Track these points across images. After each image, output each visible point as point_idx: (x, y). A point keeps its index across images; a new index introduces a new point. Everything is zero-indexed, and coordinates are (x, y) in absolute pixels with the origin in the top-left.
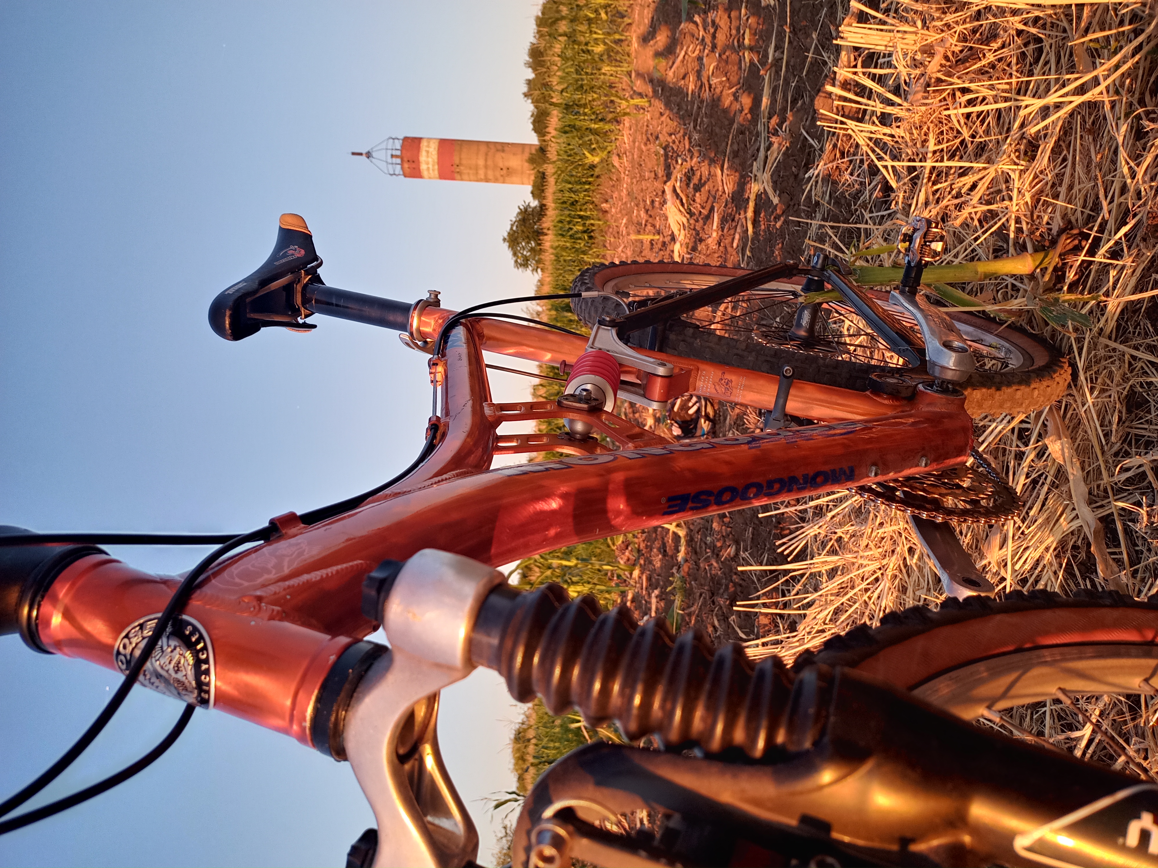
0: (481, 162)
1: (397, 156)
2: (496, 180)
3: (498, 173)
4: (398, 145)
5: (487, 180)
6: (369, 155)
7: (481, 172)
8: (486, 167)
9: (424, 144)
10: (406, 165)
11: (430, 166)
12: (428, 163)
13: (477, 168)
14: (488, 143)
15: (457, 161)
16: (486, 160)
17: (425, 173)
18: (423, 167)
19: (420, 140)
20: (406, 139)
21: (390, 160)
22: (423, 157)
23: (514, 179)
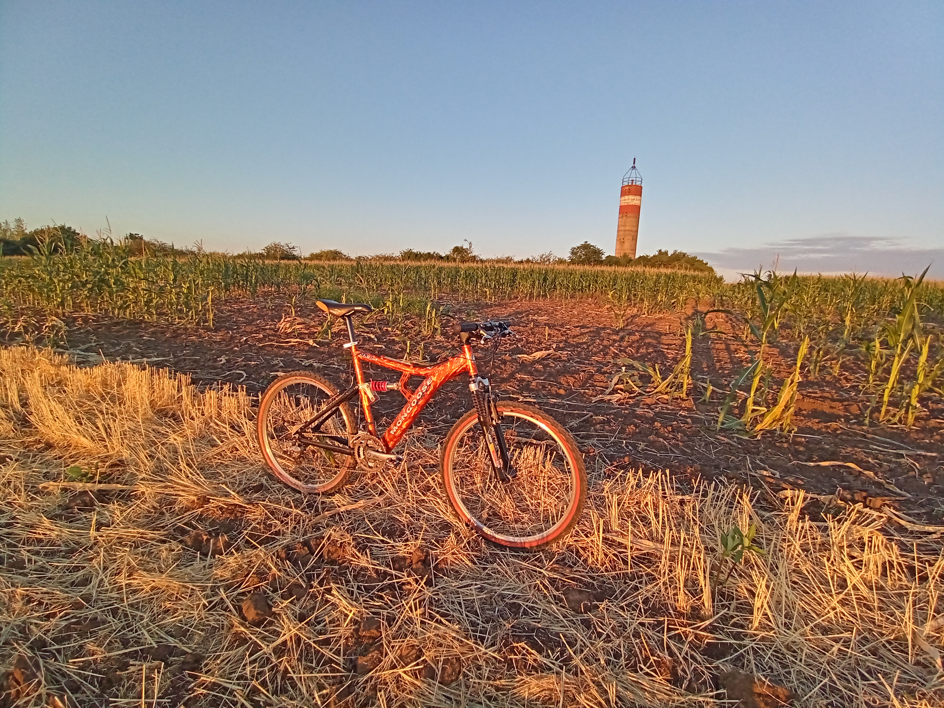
0: (627, 228)
1: (632, 183)
2: (618, 236)
3: (622, 237)
4: (638, 183)
5: (618, 231)
6: (634, 167)
7: (622, 228)
8: (625, 231)
9: (638, 197)
10: (627, 188)
11: (627, 201)
12: (628, 199)
13: (625, 226)
14: (637, 231)
15: (629, 215)
16: (629, 231)
17: (623, 198)
18: (626, 197)
19: (640, 195)
20: (641, 188)
21: (631, 179)
22: (631, 197)
23: (618, 245)
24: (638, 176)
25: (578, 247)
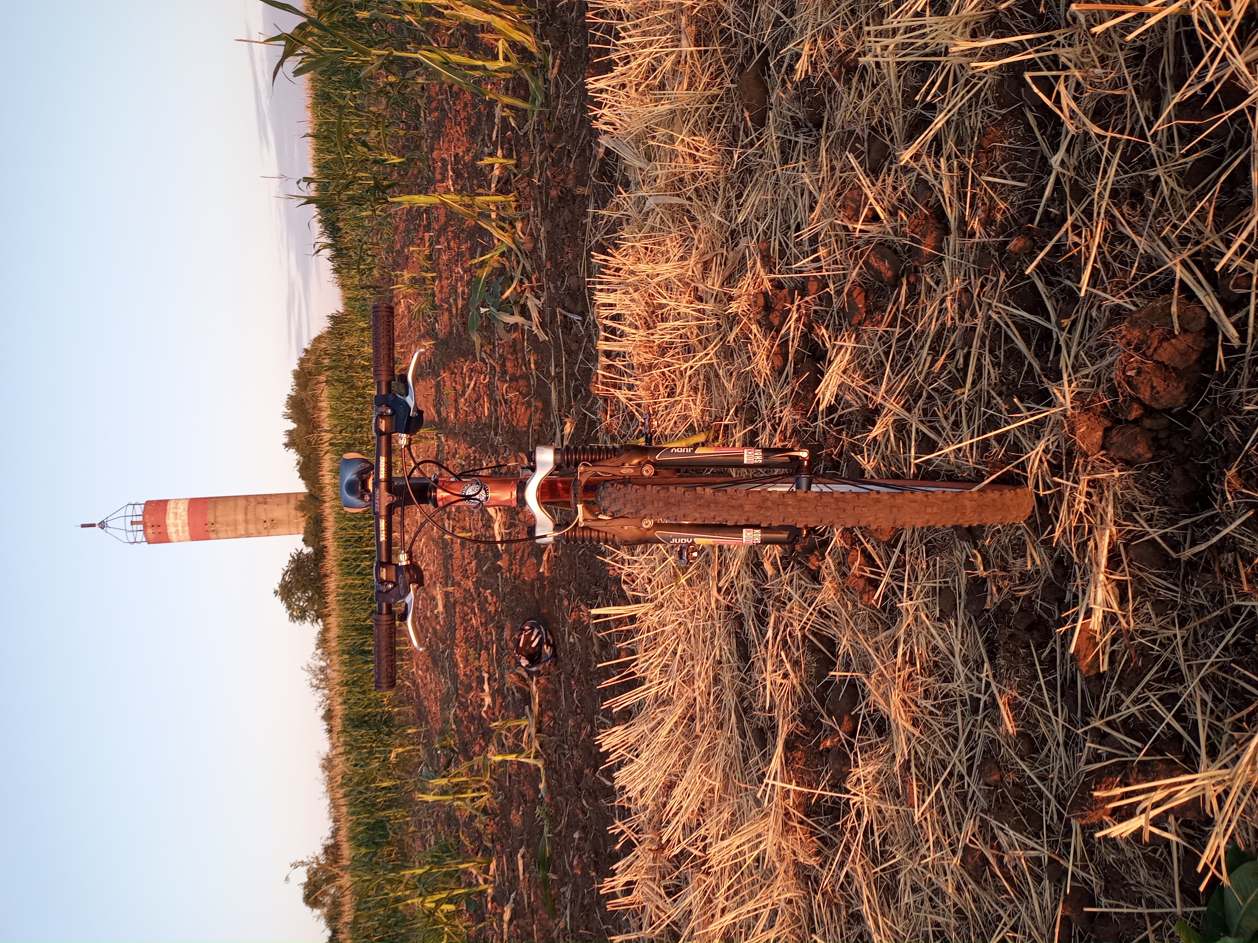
0: (240, 517)
1: (138, 523)
2: (259, 534)
3: (261, 527)
4: (139, 510)
5: (248, 535)
6: (102, 525)
7: (241, 529)
8: (246, 521)
9: (171, 507)
10: (150, 531)
11: (180, 528)
12: (176, 526)
13: (235, 524)
14: (247, 497)
15: (210, 518)
16: (246, 514)
17: (173, 537)
18: (171, 530)
19: (165, 502)
20: (148, 503)
21: (129, 528)
22: (170, 520)
23: (280, 530)
24: (122, 513)
25: (289, 607)
